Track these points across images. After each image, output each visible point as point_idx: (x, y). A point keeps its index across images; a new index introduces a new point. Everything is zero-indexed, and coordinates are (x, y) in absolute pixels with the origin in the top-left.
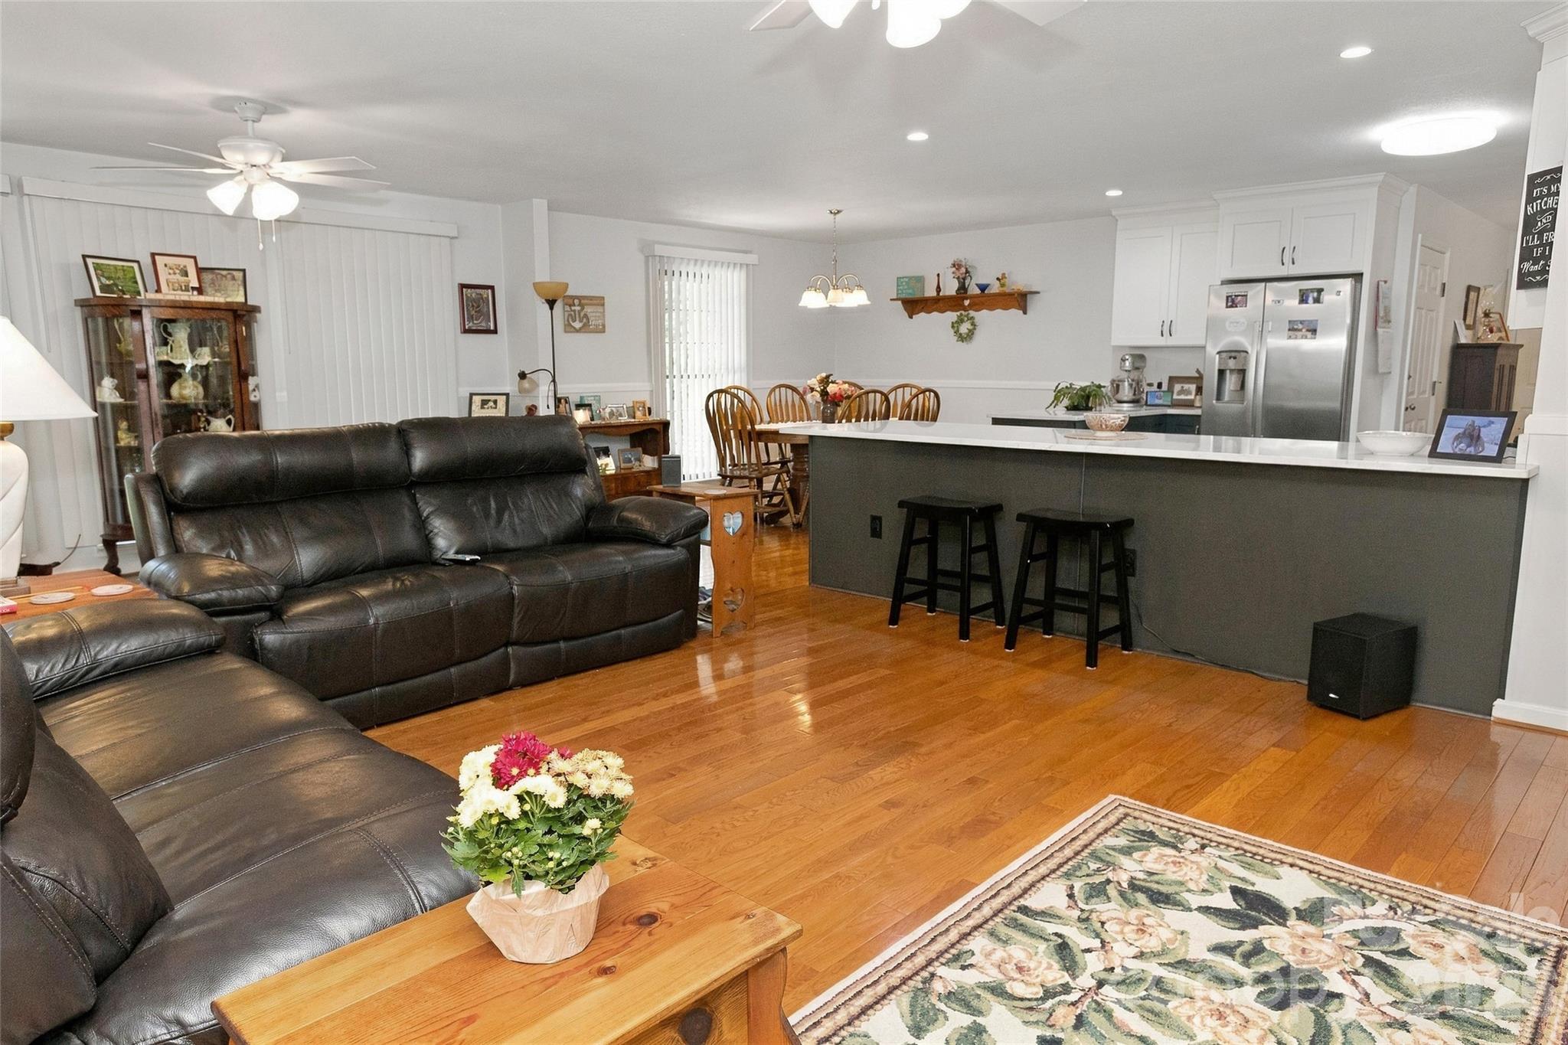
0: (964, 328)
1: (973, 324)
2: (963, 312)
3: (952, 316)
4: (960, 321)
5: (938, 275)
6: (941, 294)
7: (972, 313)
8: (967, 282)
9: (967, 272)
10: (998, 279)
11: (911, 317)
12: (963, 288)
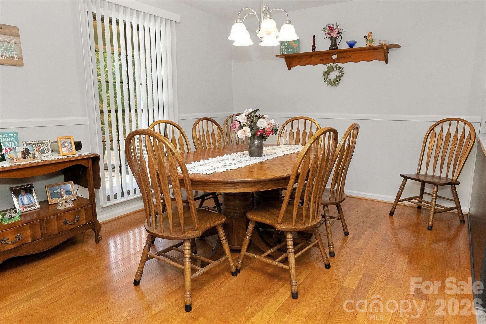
0: (333, 76)
1: (342, 73)
2: (332, 64)
3: (322, 68)
4: (330, 69)
5: (314, 37)
6: (316, 50)
7: (340, 65)
8: (338, 41)
9: (339, 33)
10: (365, 37)
11: (289, 69)
12: (334, 46)
